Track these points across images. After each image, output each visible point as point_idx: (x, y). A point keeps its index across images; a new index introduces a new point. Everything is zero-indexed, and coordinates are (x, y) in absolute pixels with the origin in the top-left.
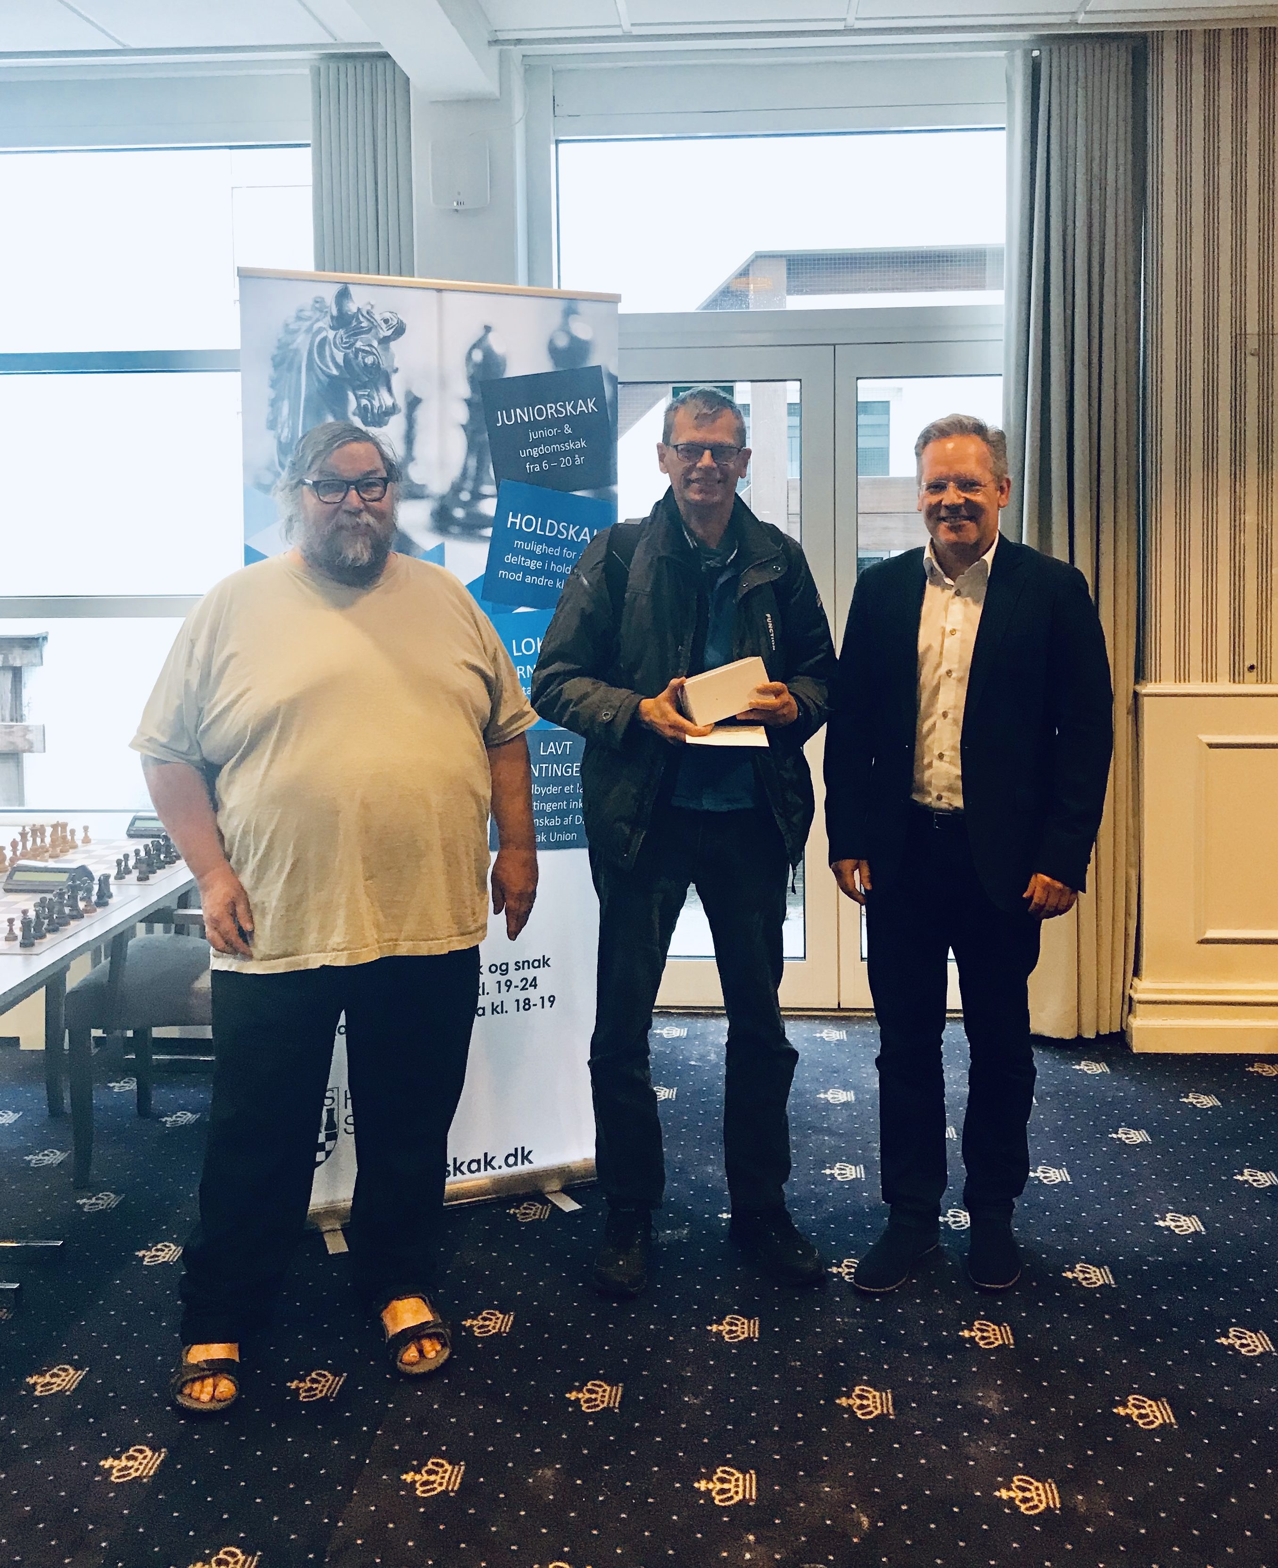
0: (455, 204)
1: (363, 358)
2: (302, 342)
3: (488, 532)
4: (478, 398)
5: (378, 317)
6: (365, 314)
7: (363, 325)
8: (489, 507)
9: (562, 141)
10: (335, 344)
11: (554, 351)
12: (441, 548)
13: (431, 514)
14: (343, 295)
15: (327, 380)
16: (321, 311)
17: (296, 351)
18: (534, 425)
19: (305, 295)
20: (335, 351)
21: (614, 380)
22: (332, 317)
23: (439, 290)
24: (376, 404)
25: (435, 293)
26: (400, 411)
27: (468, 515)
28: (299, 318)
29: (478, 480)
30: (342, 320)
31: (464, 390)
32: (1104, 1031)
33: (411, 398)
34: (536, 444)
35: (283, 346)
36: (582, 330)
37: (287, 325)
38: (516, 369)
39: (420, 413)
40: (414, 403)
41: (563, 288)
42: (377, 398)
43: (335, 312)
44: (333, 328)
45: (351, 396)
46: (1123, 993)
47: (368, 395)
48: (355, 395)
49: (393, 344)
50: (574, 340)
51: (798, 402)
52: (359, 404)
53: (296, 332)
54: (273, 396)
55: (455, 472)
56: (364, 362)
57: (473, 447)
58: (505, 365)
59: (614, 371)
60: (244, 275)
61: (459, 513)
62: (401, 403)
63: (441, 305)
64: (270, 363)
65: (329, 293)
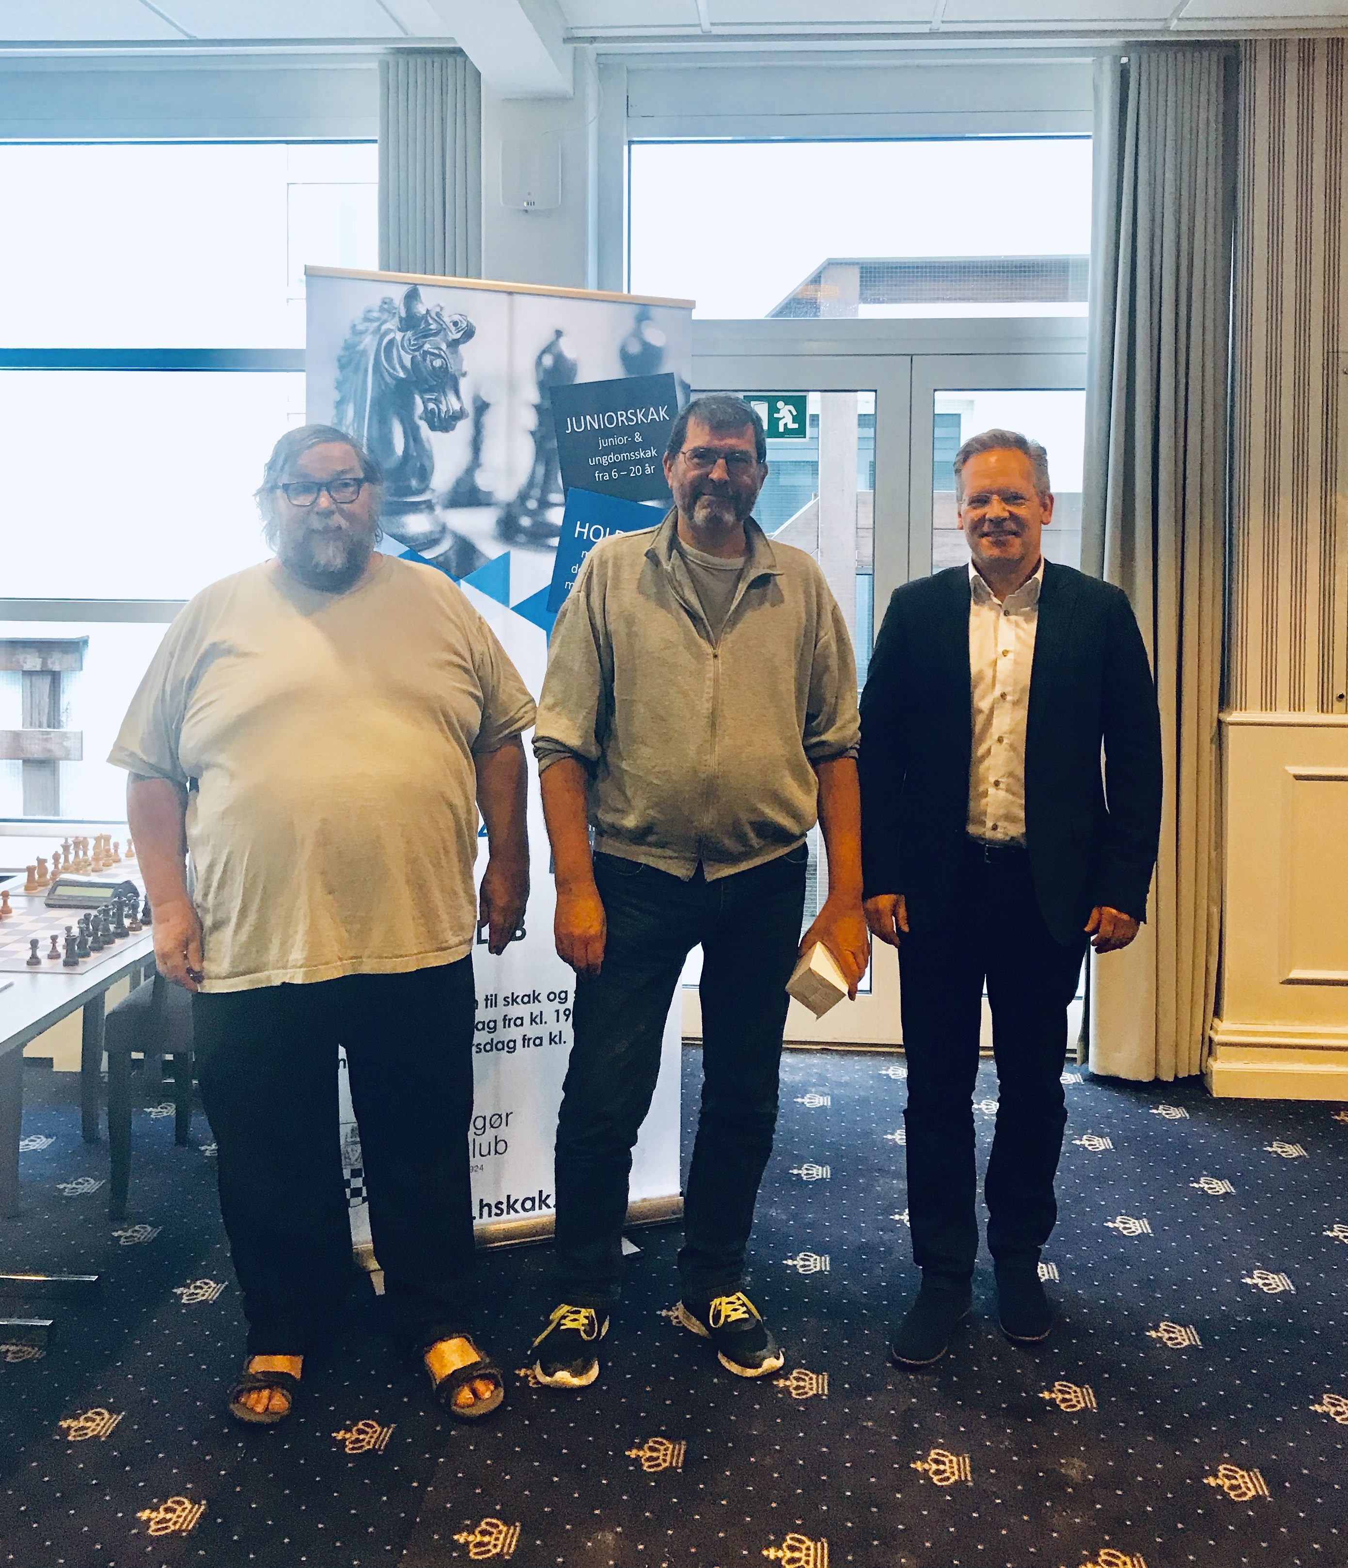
0: (525, 204)
1: (431, 362)
2: (369, 343)
3: (555, 542)
4: (547, 404)
5: (446, 319)
6: (434, 315)
7: (432, 327)
8: (556, 516)
9: (634, 142)
10: (403, 346)
11: (626, 357)
12: (506, 557)
13: (497, 521)
14: (412, 296)
15: (394, 382)
16: (389, 312)
17: (364, 352)
18: (605, 433)
19: (374, 296)
20: (402, 353)
21: (686, 388)
22: (401, 319)
23: (510, 293)
24: (443, 408)
25: (505, 297)
26: (467, 416)
27: (535, 524)
28: (367, 319)
29: (546, 489)
30: (410, 322)
31: (531, 394)
32: (1182, 1074)
33: (479, 403)
34: (606, 451)
35: (349, 347)
36: (654, 336)
37: (354, 326)
38: (587, 374)
39: (490, 419)
40: (482, 407)
41: (633, 292)
42: (444, 402)
43: (403, 314)
44: (400, 330)
45: (418, 400)
46: (1203, 1035)
47: (435, 400)
48: (422, 398)
49: (462, 348)
50: (646, 346)
51: (873, 413)
52: (425, 407)
53: (361, 333)
54: (338, 399)
55: (521, 478)
56: (432, 365)
57: (541, 453)
58: (576, 371)
59: (688, 380)
60: (312, 274)
61: (525, 522)
62: (469, 408)
63: (511, 310)
64: (336, 364)
65: (398, 294)
